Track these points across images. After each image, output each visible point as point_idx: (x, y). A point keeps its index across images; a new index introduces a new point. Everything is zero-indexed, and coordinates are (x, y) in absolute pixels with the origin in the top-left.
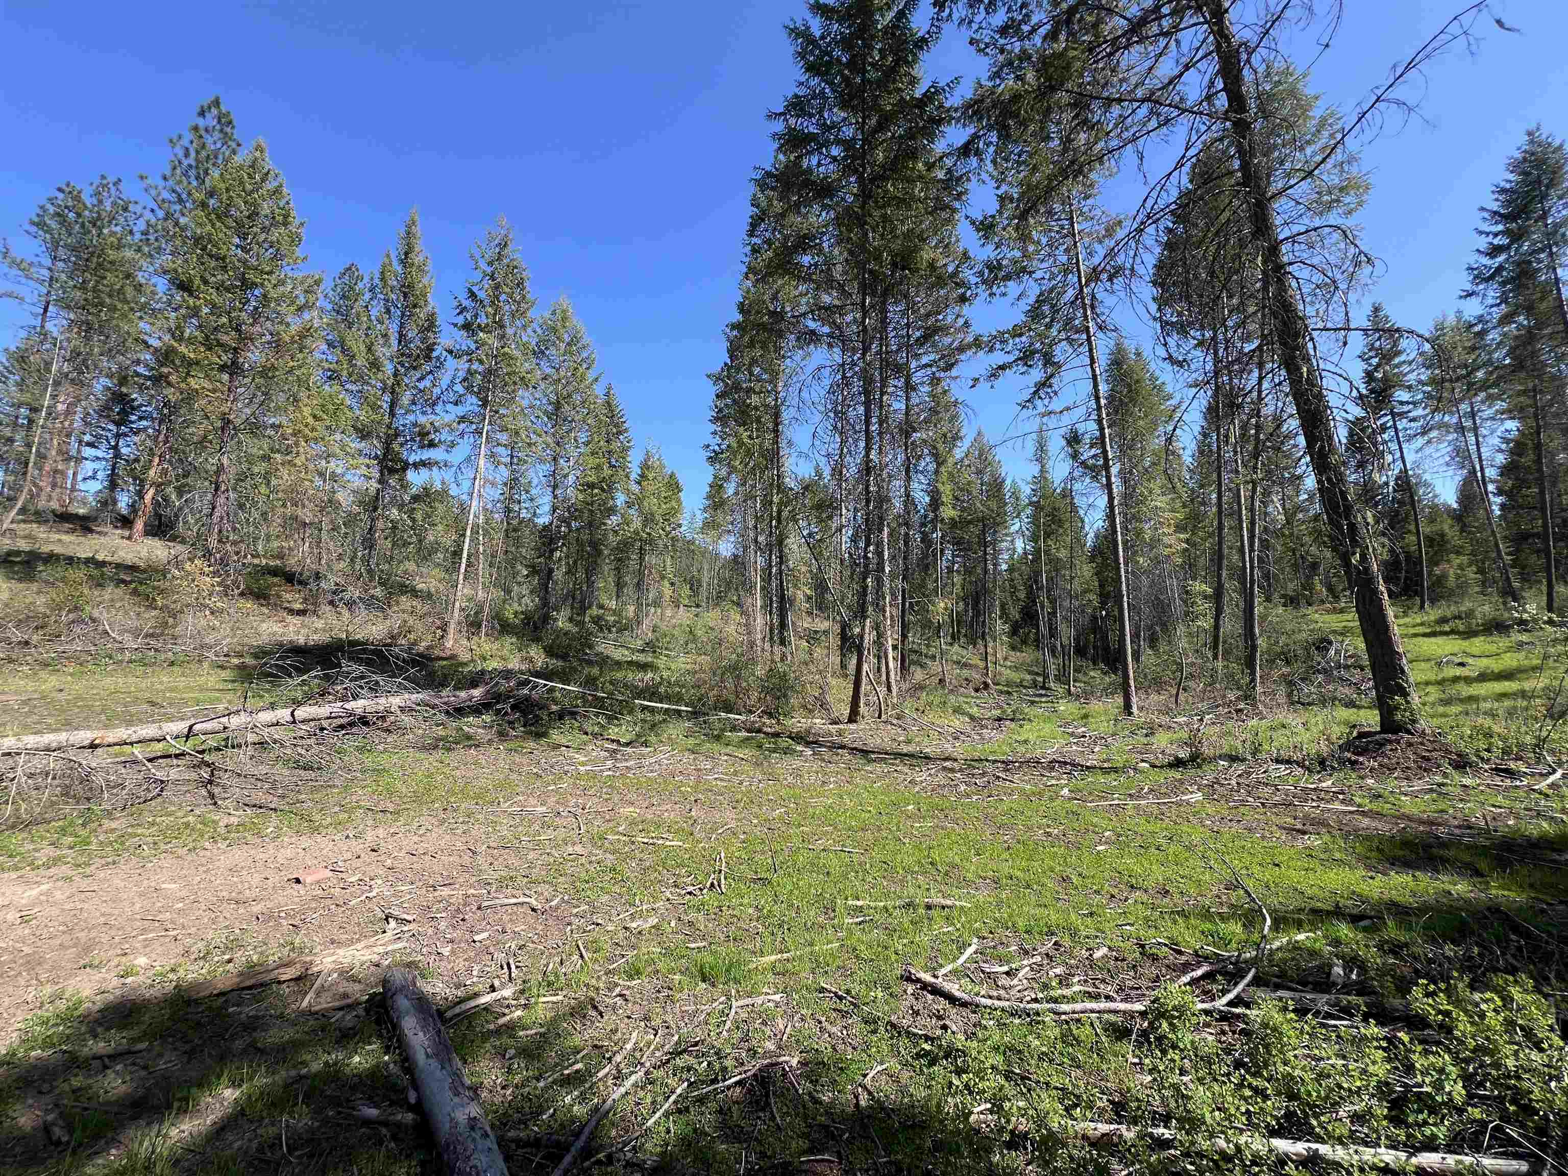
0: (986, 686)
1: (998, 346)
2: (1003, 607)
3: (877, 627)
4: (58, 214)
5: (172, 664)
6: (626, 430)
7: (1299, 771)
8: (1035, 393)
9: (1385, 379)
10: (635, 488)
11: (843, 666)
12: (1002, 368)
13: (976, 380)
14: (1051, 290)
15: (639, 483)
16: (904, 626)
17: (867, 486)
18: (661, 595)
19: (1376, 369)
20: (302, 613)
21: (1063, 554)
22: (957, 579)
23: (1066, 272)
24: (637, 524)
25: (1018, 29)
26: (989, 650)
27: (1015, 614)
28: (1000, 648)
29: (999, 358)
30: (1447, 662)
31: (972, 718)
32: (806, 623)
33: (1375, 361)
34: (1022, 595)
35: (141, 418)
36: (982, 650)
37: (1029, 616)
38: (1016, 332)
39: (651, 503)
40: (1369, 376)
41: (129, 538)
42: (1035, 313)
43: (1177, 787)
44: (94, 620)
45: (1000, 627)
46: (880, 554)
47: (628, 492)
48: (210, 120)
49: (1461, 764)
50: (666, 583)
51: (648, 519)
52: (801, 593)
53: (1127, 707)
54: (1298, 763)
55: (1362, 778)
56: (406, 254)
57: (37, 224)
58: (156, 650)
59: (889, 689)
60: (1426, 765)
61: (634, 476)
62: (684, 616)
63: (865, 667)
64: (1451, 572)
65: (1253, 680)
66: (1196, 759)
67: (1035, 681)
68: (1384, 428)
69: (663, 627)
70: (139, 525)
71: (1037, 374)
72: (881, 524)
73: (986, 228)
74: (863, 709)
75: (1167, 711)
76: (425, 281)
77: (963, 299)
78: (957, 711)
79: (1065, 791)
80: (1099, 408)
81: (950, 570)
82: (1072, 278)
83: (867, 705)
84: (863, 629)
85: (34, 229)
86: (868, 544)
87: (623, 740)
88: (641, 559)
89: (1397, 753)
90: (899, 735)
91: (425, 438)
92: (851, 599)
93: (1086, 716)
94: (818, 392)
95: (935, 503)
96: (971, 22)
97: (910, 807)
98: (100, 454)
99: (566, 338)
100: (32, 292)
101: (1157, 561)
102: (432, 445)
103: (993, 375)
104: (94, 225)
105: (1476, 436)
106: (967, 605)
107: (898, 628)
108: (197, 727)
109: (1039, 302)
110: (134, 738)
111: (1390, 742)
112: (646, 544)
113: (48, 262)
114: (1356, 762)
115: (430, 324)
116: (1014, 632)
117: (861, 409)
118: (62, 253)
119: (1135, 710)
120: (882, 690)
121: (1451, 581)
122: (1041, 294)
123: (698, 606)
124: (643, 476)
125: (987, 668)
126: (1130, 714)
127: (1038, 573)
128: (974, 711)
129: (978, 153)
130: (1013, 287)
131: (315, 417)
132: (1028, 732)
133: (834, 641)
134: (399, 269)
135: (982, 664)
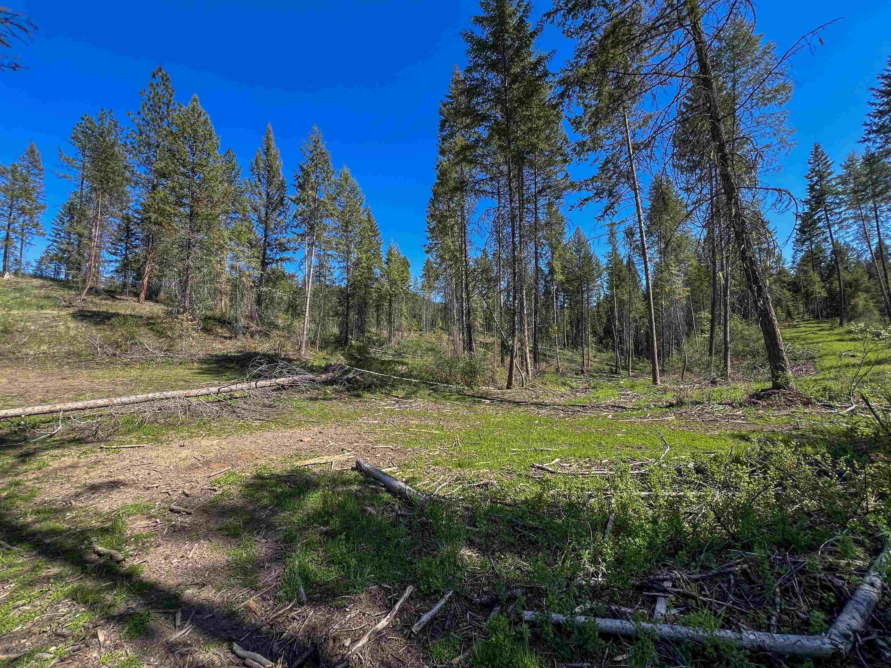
0: (582, 372)
1: (584, 187)
2: (593, 327)
3: (520, 340)
4: (83, 132)
5: (181, 364)
6: (379, 234)
7: (728, 407)
8: (605, 212)
9: (821, 190)
10: (385, 266)
11: (503, 361)
12: (587, 200)
13: (572, 207)
14: (614, 155)
15: (387, 263)
16: (535, 340)
17: (514, 270)
18: (401, 325)
19: (816, 184)
20: (230, 338)
21: (626, 297)
22: (566, 312)
23: (622, 145)
24: (387, 286)
25: (590, 26)
26: (585, 352)
27: (600, 330)
28: (591, 351)
29: (585, 194)
30: (845, 355)
31: (572, 388)
32: (480, 338)
33: (815, 179)
34: (605, 321)
35: (136, 239)
36: (581, 352)
37: (608, 332)
38: (593, 179)
39: (395, 275)
40: (812, 188)
41: (138, 302)
42: (603, 168)
43: (665, 414)
44: (141, 343)
45: (591, 339)
46: (522, 304)
47: (381, 268)
48: (158, 79)
49: (807, 403)
50: (404, 318)
51: (393, 283)
52: (479, 322)
53: (655, 381)
54: (729, 404)
55: (757, 410)
56: (267, 149)
57: (74, 138)
58: (171, 357)
59: (528, 373)
60: (790, 403)
61: (384, 259)
62: (414, 336)
63: (515, 361)
64: (860, 302)
65: (726, 366)
66: (680, 403)
67: (611, 369)
68: (819, 219)
69: (403, 342)
70: (143, 295)
71: (605, 202)
72: (521, 289)
73: (577, 123)
74: (514, 382)
75: (678, 383)
76: (278, 163)
77: (565, 161)
78: (564, 384)
79: (610, 416)
80: (640, 221)
81: (562, 307)
82: (625, 148)
83: (516, 380)
84: (513, 342)
85: (73, 140)
86: (515, 298)
87: (400, 396)
88: (390, 305)
89: (778, 398)
90: (532, 395)
91: (282, 247)
92: (506, 326)
93: (633, 386)
94: (488, 223)
95: (552, 272)
96: (564, 24)
97: (537, 422)
98: (119, 258)
99: (348, 189)
100: (76, 175)
101: (672, 302)
102: (286, 249)
103: (582, 204)
104: (101, 136)
105: (877, 222)
106: (572, 326)
107: (532, 341)
108: (221, 390)
109: (607, 162)
110: (200, 394)
111: (775, 393)
112: (392, 298)
113: (81, 157)
114: (756, 403)
115: (282, 186)
116: (600, 341)
117: (510, 230)
118: (88, 153)
119: (659, 382)
120: (524, 374)
121: (860, 308)
122: (607, 158)
123: (421, 330)
124: (388, 259)
125: (583, 362)
126: (656, 384)
127: (612, 309)
128: (574, 384)
129: (569, 97)
130: (592, 155)
131: (230, 238)
132: (601, 394)
133: (497, 349)
134: (264, 157)
135: (580, 360)
